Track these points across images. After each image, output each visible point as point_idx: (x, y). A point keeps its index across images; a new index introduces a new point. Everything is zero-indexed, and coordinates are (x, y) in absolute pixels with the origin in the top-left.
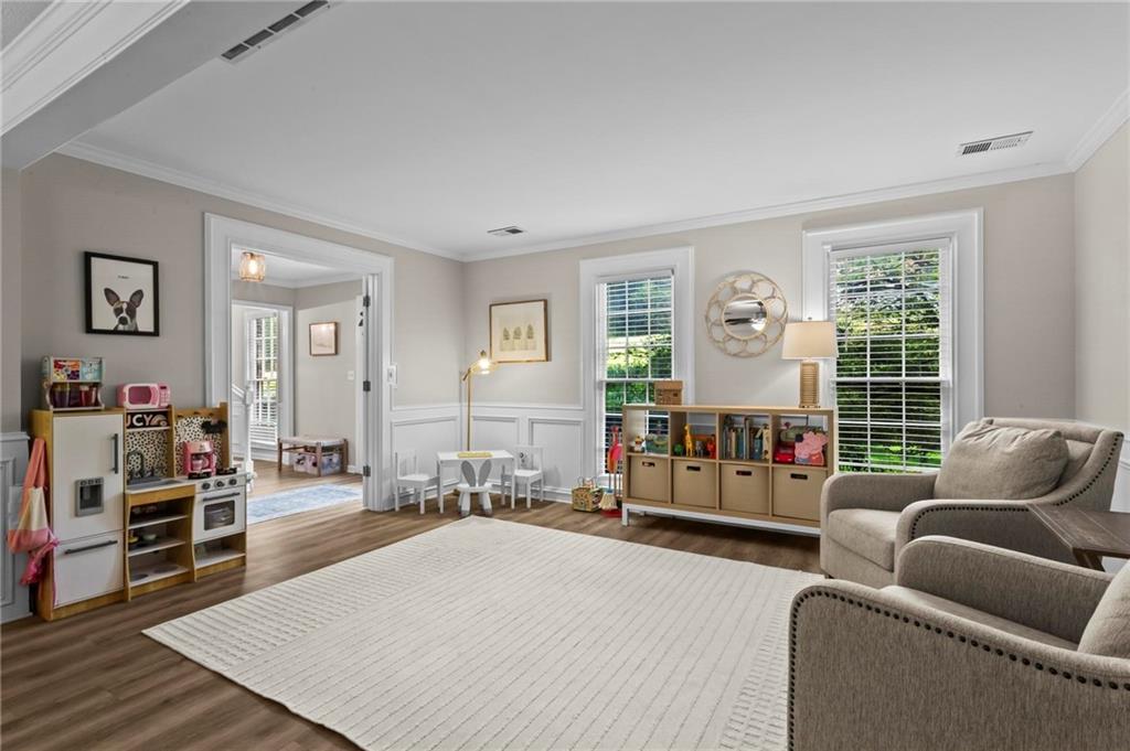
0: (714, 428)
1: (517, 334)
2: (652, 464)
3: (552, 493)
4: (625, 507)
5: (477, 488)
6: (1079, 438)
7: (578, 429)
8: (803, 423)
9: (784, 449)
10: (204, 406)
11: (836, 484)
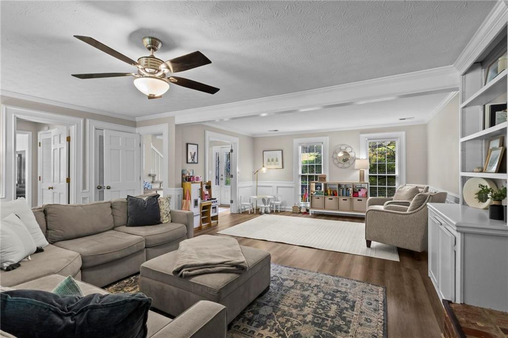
0: (336, 188)
1: (273, 160)
2: (318, 198)
3: (285, 208)
4: (310, 210)
5: (266, 206)
6: (422, 188)
7: (293, 189)
8: (360, 186)
9: (355, 194)
10: (205, 182)
11: (370, 200)
